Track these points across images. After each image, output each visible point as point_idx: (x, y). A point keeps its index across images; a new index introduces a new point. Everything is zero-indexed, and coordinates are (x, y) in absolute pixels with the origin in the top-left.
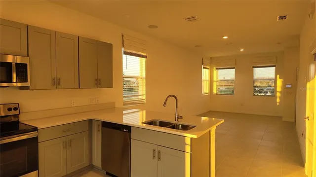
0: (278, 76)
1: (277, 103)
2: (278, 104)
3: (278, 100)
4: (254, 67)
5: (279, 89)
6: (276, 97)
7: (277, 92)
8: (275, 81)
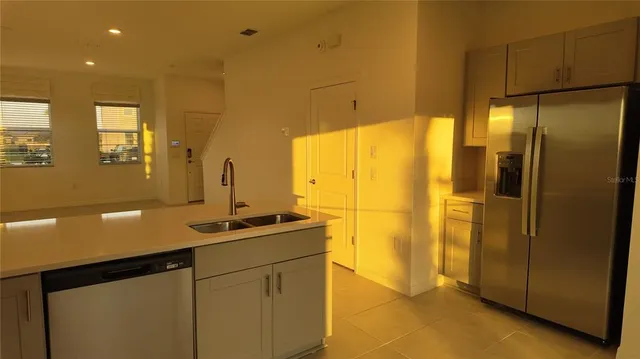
0: (145, 125)
1: (146, 174)
2: (148, 177)
3: (148, 170)
4: (97, 104)
5: (147, 149)
6: (145, 164)
7: (144, 154)
8: (140, 134)
